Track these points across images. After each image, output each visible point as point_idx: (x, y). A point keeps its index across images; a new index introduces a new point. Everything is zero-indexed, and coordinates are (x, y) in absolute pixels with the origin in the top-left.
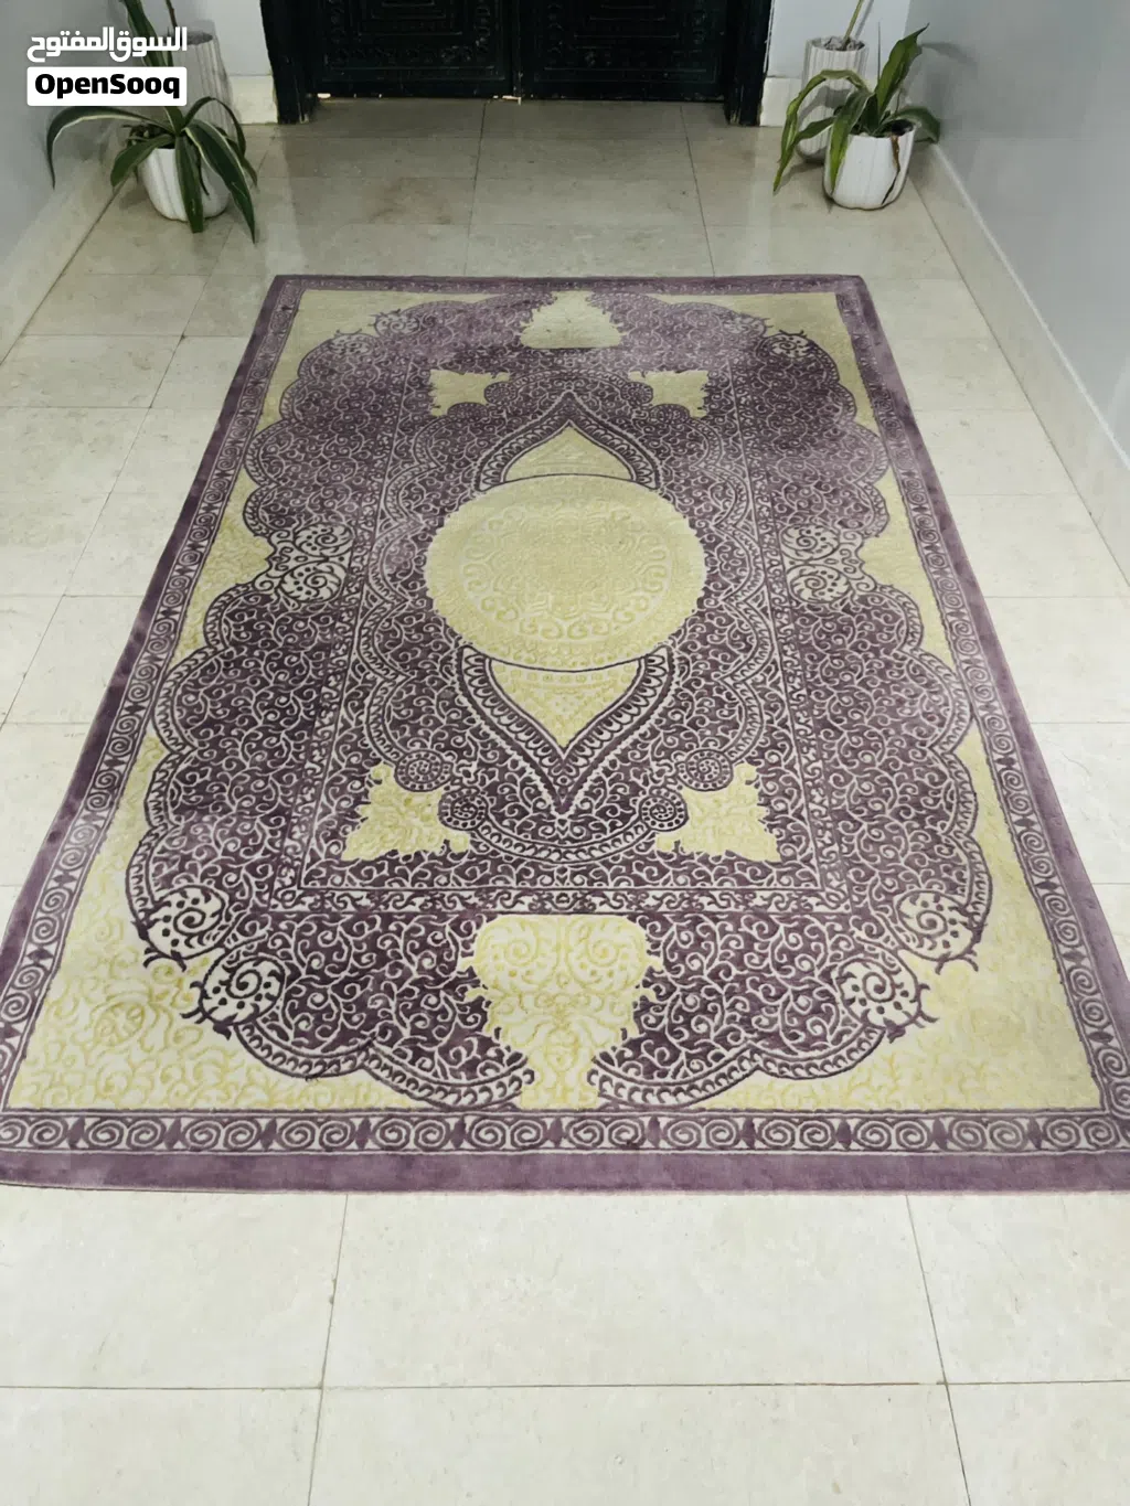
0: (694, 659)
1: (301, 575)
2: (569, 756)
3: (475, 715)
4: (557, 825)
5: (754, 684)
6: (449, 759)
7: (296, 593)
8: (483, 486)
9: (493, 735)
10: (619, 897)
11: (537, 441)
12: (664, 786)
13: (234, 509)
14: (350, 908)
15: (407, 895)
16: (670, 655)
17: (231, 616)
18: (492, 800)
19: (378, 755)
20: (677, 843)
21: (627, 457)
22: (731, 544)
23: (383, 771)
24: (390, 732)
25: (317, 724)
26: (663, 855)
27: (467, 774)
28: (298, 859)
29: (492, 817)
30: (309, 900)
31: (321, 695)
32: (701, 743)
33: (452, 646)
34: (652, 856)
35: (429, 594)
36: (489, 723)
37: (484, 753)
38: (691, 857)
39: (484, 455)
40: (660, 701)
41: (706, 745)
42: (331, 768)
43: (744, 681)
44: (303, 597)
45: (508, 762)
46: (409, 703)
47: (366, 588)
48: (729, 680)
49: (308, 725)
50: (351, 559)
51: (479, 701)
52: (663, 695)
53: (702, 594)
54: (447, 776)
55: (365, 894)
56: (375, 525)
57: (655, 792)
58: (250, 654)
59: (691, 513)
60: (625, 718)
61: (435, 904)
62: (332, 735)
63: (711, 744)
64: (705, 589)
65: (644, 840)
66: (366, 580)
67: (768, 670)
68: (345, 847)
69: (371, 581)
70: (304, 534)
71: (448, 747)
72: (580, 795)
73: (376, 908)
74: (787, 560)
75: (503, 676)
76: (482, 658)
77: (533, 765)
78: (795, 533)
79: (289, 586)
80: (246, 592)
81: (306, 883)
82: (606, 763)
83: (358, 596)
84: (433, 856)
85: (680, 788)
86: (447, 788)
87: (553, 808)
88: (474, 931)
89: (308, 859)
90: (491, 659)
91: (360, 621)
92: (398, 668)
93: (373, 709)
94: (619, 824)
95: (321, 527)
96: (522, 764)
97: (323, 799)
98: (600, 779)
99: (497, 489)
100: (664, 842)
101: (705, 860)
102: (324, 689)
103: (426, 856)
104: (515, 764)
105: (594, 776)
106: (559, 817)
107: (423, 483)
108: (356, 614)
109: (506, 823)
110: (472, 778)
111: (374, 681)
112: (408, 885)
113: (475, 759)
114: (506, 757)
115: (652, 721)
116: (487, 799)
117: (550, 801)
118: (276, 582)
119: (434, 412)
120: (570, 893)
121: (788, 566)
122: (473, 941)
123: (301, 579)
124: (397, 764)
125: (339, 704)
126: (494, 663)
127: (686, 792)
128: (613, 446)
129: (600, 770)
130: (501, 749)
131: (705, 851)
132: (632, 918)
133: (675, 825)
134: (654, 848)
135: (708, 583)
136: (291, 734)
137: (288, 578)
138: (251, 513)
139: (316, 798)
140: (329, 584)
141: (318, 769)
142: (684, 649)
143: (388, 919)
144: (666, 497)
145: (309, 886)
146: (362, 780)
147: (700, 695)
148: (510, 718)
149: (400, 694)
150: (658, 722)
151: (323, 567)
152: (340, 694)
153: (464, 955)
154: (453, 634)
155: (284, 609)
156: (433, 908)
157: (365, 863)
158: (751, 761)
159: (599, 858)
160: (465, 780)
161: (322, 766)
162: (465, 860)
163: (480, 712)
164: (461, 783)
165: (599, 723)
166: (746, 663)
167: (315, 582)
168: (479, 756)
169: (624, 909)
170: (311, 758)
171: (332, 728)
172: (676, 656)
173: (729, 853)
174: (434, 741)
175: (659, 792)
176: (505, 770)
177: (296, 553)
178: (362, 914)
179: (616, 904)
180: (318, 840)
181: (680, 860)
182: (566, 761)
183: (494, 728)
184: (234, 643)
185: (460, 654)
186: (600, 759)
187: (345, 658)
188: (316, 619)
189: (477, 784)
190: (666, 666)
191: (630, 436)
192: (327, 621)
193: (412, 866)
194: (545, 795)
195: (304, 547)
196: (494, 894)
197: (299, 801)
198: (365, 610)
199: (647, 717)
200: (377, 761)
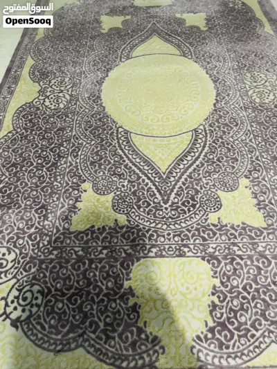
0: (215, 130)
1: (52, 98)
2: (167, 177)
3: (125, 159)
4: (164, 210)
5: (242, 140)
6: (115, 179)
7: (50, 106)
8: (123, 60)
9: (133, 168)
10: (196, 248)
11: (143, 41)
12: (209, 190)
13: (25, 72)
14: (74, 256)
15: (99, 249)
16: (205, 129)
17: (23, 116)
18: (135, 199)
19: (85, 178)
20: (219, 218)
21: (179, 47)
22: (224, 80)
23: (87, 186)
24: (90, 167)
25: (59, 164)
26: (214, 225)
27: (123, 186)
28: (50, 231)
29: (135, 207)
30: (55, 252)
31: (60, 151)
32: (223, 169)
33: (114, 127)
34: (208, 225)
35: (103, 105)
36: (131, 162)
37: (130, 176)
38: (226, 226)
39: (123, 47)
40: (203, 149)
41: (225, 170)
42: (65, 185)
43: (237, 140)
44: (53, 108)
45: (141, 180)
46: (97, 153)
47: (78, 103)
48: (231, 139)
49: (55, 164)
50: (72, 91)
51: (127, 152)
52: (204, 147)
53: (215, 101)
54: (115, 187)
55: (80, 249)
56: (81, 77)
57: (205, 192)
58: (31, 133)
59: (206, 68)
60: (189, 158)
61: (112, 253)
62: (65, 169)
63: (228, 169)
64: (216, 99)
65: (204, 217)
66: (78, 100)
67: (247, 134)
68: (71, 224)
69: (80, 100)
70: (53, 81)
71: (115, 174)
72: (173, 195)
73: (86, 256)
74: (247, 86)
75: (136, 140)
76: (126, 132)
77: (152, 181)
78: (249, 75)
79: (47, 103)
80: (30, 106)
81: (54, 243)
82: (183, 180)
83: (75, 106)
84: (110, 228)
85: (217, 190)
86: (115, 193)
87: (162, 202)
88: (131, 267)
89: (55, 231)
90: (131, 132)
91: (76, 117)
92: (92, 137)
93: (82, 157)
94: (192, 209)
95: (60, 78)
96: (147, 181)
97: (62, 200)
98: (181, 187)
99: (129, 61)
100: (213, 218)
101: (233, 227)
102: (62, 148)
103: (107, 228)
104: (143, 181)
105: (178, 186)
106: (165, 206)
107: (99, 59)
108: (74, 115)
109: (142, 210)
110: (126, 188)
111: (82, 144)
112: (100, 243)
113: (126, 179)
114: (139, 178)
115: (200, 159)
116: (133, 198)
117: (160, 198)
118: (42, 101)
119: (103, 31)
120: (173, 246)
121: (248, 89)
122: (130, 272)
123: (52, 100)
124: (93, 182)
125: (68, 154)
126: (132, 134)
127: (219, 192)
128: (172, 42)
129: (180, 183)
130: (137, 174)
131: (232, 222)
132: (203, 259)
133: (217, 209)
134: (209, 221)
135: (217, 97)
136: (47, 169)
137: (47, 100)
138: (32, 73)
139: (58, 199)
140: (64, 102)
141: (59, 185)
142: (210, 125)
143: (91, 261)
144: (196, 62)
145: (56, 245)
146: (78, 190)
147: (220, 147)
148: (140, 159)
149: (93, 149)
150: (204, 159)
151: (61, 95)
152: (68, 150)
153: (127, 280)
154: (114, 122)
155: (45, 113)
156: (112, 256)
157: (80, 232)
158: (246, 177)
159: (185, 227)
160: (123, 189)
161: (61, 183)
162: (124, 229)
163: (127, 157)
164: (121, 191)
165: (178, 161)
166: (237, 131)
167: (58, 101)
168: (128, 177)
169: (199, 254)
170: (56, 180)
171: (65, 166)
172: (207, 129)
173: (243, 223)
174: (109, 171)
175: (207, 193)
176: (139, 184)
177: (50, 89)
178: (80, 260)
179: (195, 252)
180: (59, 221)
181: (221, 227)
182: (166, 179)
183: (134, 164)
184: (25, 129)
185: (117, 131)
186: (180, 178)
187: (70, 134)
188: (58, 117)
189: (128, 191)
190: (203, 133)
191: (179, 38)
192: (62, 117)
193: (101, 234)
194: (158, 195)
195: (53, 87)
196: (139, 248)
197: (51, 201)
198: (78, 112)
199: (198, 157)
200: (85, 181)
